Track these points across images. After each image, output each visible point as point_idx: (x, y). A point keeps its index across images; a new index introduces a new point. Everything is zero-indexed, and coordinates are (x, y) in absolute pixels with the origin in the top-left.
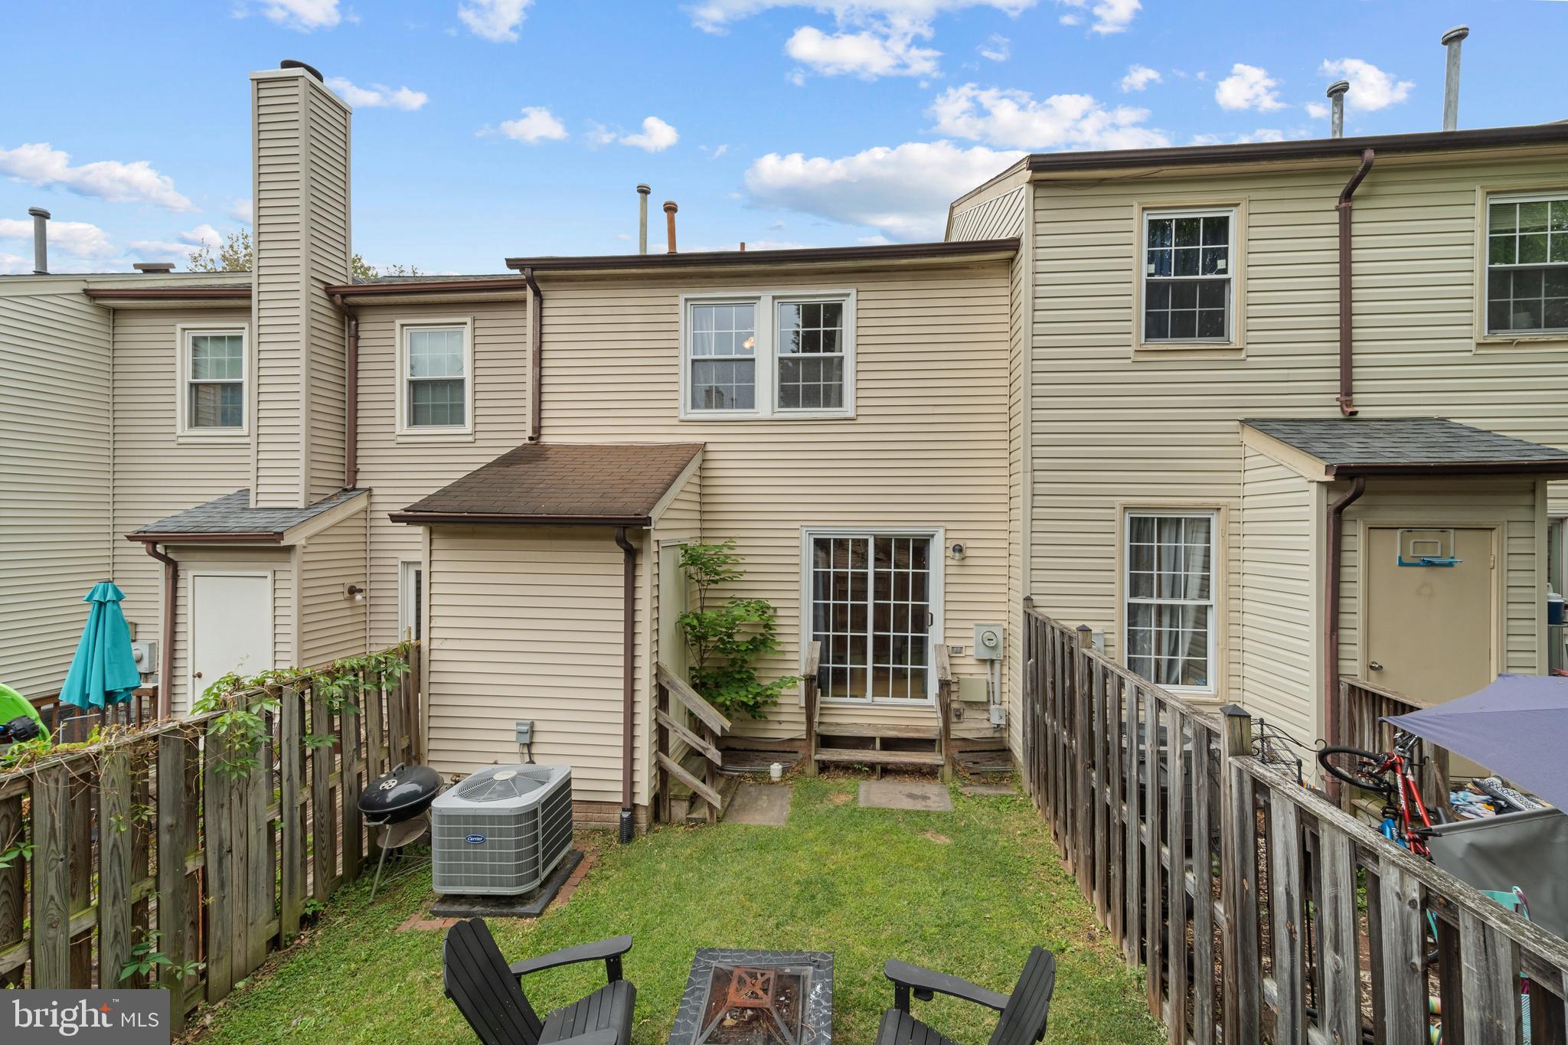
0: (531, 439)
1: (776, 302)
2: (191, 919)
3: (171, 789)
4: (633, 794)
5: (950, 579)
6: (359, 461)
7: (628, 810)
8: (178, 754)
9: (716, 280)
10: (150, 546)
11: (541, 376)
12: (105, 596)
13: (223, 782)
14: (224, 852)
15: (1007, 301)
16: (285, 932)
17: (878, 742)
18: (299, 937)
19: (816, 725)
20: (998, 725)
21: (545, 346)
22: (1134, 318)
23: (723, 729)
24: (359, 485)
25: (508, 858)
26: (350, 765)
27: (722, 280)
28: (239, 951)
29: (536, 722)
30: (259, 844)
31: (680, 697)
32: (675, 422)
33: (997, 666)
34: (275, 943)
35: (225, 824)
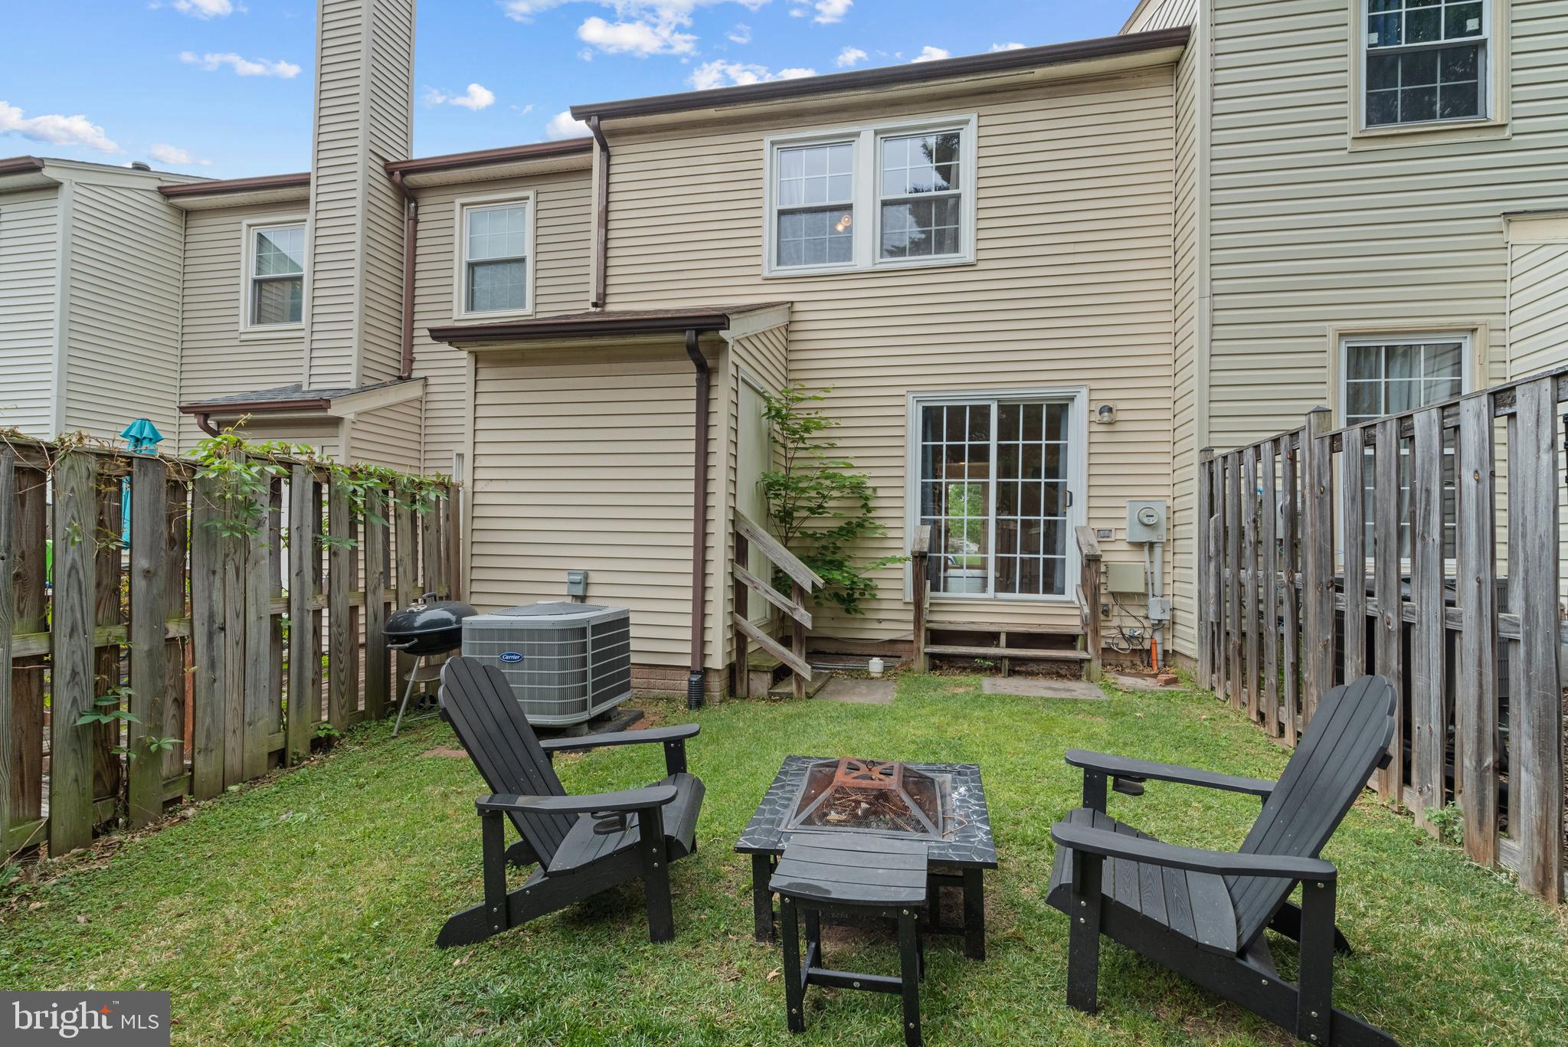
0: (595, 305)
1: (879, 137)
2: (174, 695)
3: (148, 528)
4: (704, 656)
5: (1095, 449)
6: (415, 350)
7: (698, 673)
8: (159, 491)
9: (808, 119)
10: (202, 418)
11: (607, 240)
12: (142, 433)
13: (215, 545)
14: (216, 629)
15: (1171, 112)
16: (291, 749)
17: (1003, 638)
18: (309, 759)
19: (926, 612)
20: (1160, 621)
21: (612, 207)
22: (1351, 99)
23: (814, 585)
24: (415, 375)
25: (548, 679)
26: (375, 588)
27: (814, 118)
28: (233, 749)
29: (590, 573)
30: (259, 633)
31: (761, 548)
32: (758, 280)
33: (1158, 550)
34: (280, 758)
35: (217, 595)
